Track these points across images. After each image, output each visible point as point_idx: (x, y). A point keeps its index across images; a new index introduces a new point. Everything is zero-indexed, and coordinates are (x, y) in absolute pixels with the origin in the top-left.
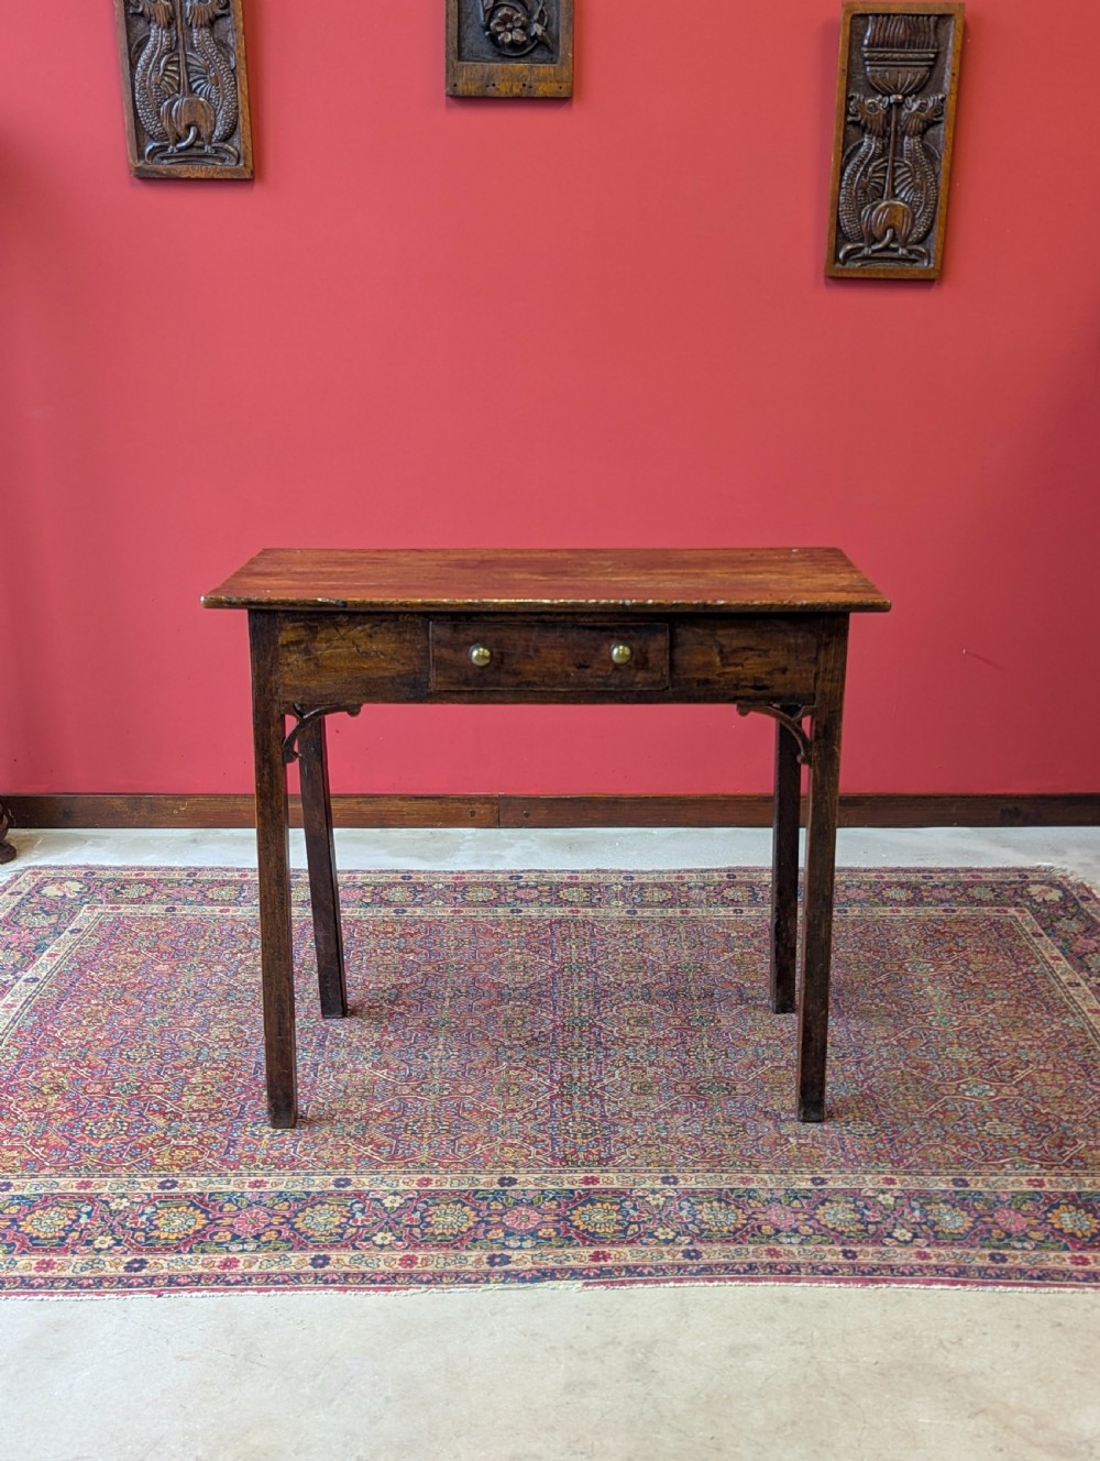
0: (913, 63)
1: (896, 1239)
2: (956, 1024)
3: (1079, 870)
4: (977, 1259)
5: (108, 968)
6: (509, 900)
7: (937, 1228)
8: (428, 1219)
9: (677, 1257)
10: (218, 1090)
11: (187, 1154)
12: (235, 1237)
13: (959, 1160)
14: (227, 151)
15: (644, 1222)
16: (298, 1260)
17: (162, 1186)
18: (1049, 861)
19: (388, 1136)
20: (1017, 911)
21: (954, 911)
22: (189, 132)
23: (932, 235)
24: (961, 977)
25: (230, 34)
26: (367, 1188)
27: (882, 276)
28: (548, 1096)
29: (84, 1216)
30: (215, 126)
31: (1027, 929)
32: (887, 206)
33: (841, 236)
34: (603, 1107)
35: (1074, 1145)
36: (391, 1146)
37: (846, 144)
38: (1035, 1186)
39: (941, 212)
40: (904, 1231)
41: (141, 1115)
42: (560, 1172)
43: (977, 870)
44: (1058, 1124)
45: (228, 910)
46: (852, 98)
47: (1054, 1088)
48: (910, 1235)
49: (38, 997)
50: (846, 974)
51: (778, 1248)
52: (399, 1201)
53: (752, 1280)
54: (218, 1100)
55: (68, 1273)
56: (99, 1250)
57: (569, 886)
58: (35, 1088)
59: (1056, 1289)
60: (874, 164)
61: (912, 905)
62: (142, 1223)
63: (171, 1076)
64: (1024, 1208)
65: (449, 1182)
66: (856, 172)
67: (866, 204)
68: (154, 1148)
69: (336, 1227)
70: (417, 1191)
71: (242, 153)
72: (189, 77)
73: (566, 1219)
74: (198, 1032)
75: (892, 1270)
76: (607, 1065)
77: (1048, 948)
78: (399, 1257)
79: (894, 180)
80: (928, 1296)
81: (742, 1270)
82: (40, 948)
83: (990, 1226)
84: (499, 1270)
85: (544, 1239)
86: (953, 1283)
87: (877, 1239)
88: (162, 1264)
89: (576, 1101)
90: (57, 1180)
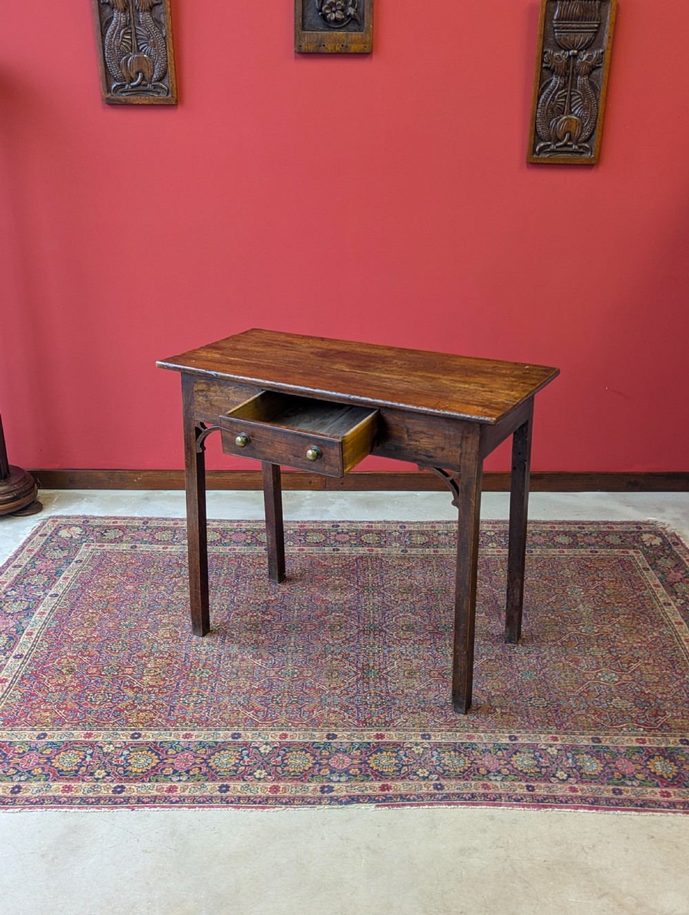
0: (585, 30)
1: (558, 778)
2: (596, 631)
3: (672, 522)
4: (605, 792)
5: (98, 587)
6: (332, 542)
7: (582, 771)
8: (286, 761)
9: (430, 789)
10: (164, 673)
11: (146, 715)
12: (175, 772)
13: (596, 725)
14: (162, 88)
15: (411, 765)
16: (211, 787)
17: (133, 737)
18: (655, 517)
19: (262, 705)
20: (634, 552)
21: (596, 552)
22: (138, 76)
23: (593, 137)
24: (600, 598)
25: (162, 16)
26: (250, 740)
27: (562, 162)
28: (355, 678)
29: (89, 756)
30: (154, 72)
31: (640, 565)
32: (566, 120)
33: (537, 138)
34: (387, 686)
35: (664, 715)
36: (264, 711)
37: (541, 81)
38: (640, 743)
39: (599, 123)
40: (562, 773)
41: (119, 689)
42: (362, 730)
43: (611, 522)
44: (655, 701)
45: (167, 548)
46: (546, 53)
47: (654, 676)
48: (566, 775)
49: (58, 607)
50: (531, 596)
51: (489, 784)
52: (269, 748)
53: (473, 804)
54: (164, 680)
55: (80, 794)
56: (98, 779)
57: (368, 532)
58: (58, 670)
59: (651, 813)
60: (559, 93)
61: (572, 547)
62: (122, 762)
63: (136, 662)
64: (634, 758)
65: (297, 736)
66: (547, 99)
67: (553, 118)
68: (128, 711)
69: (233, 766)
70: (280, 742)
71: (170, 89)
72: (137, 42)
73: (365, 762)
74: (151, 632)
75: (555, 799)
76: (389, 657)
77: (652, 578)
78: (269, 787)
79: (571, 103)
80: (576, 817)
81: (467, 798)
82: (58, 573)
83: (613, 770)
84: (327, 797)
85: (353, 776)
86: (590, 809)
87: (546, 778)
88: (134, 789)
89: (372, 682)
90: (73, 732)
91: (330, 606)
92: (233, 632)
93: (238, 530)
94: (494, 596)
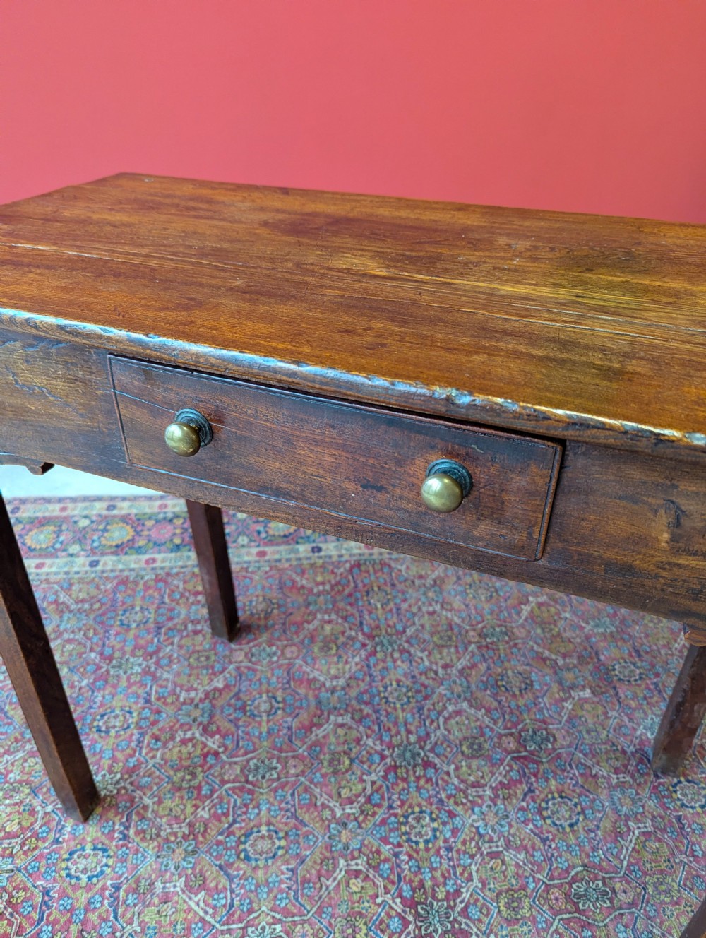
91: (323, 695)
92: (147, 801)
93: (161, 516)
94: (587, 638)
